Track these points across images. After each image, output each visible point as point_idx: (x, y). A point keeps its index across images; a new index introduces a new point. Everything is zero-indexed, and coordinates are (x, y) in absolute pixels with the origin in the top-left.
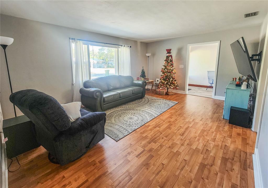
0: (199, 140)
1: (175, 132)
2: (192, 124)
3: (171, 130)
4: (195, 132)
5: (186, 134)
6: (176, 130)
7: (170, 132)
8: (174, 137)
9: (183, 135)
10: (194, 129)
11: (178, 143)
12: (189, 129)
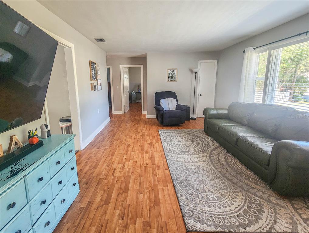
0: (116, 146)
1: (135, 145)
2: (124, 158)
3: (138, 146)
4: (120, 151)
5: (126, 147)
6: (135, 147)
7: (138, 143)
8: (133, 142)
9: (128, 145)
10: (121, 153)
11: (128, 140)
12: (125, 152)
